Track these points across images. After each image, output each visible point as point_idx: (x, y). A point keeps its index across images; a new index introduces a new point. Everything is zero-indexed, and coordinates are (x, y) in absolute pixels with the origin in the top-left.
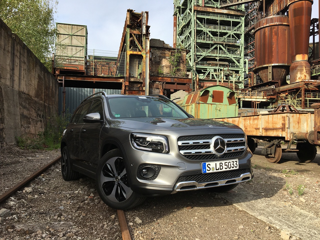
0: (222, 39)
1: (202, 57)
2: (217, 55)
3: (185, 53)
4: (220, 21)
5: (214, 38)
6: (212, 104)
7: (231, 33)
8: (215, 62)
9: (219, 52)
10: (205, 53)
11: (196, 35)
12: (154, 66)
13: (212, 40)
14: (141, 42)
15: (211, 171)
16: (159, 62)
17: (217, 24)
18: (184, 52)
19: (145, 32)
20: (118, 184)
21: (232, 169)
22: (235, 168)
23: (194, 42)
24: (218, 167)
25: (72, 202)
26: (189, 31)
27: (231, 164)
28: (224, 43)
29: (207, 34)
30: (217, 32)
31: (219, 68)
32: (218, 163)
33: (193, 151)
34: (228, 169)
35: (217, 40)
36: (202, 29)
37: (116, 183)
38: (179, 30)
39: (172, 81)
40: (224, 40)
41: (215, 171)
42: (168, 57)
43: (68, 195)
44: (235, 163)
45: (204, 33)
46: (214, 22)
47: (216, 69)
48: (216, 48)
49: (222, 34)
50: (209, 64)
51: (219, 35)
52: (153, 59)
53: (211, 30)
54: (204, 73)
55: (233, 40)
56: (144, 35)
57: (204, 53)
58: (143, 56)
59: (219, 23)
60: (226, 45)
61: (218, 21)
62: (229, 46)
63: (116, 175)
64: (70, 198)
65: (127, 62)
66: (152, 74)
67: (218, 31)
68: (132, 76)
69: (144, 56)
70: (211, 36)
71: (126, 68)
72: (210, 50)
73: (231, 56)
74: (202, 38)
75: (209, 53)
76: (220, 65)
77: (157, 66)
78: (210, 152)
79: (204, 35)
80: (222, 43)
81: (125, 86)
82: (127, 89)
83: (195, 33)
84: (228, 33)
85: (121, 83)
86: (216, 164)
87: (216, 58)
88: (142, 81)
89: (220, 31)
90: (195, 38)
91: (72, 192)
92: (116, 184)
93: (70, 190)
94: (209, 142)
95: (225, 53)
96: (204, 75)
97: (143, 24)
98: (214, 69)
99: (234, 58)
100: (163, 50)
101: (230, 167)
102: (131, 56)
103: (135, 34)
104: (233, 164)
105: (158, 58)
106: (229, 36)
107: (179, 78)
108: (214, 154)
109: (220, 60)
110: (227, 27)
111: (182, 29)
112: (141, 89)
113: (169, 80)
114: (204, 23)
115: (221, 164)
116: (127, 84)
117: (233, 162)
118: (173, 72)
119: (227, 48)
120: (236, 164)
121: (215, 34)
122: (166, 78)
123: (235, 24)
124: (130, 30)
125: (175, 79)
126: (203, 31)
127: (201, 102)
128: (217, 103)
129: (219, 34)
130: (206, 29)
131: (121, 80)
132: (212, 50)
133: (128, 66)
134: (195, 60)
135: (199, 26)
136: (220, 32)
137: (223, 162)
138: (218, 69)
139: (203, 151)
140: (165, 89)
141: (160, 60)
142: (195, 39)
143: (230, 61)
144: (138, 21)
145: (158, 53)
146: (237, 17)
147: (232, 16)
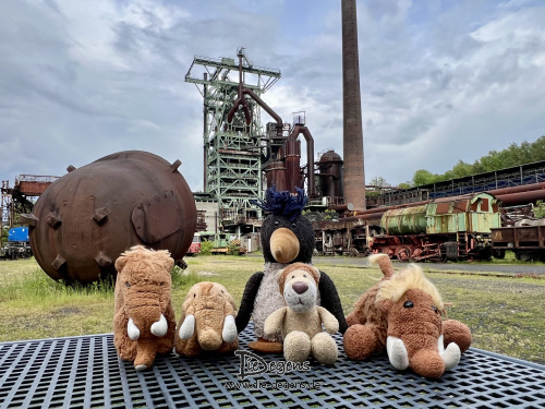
0: (243, 175)
1: (226, 190)
5: (236, 174)
7: (250, 169)
8: (237, 194)
9: (241, 186)
10: (229, 186)
11: (221, 172)
17: (238, 163)
23: (220, 178)
29: (230, 171)
30: (239, 169)
35: (238, 176)
36: (226, 168)
46: (236, 161)
48: (238, 182)
49: (243, 171)
50: (233, 195)
51: (240, 172)
53: (233, 168)
54: (229, 203)
55: (251, 175)
60: (246, 179)
61: (239, 160)
62: (249, 180)
72: (233, 184)
73: (251, 188)
74: (226, 175)
76: (242, 196)
80: (243, 178)
84: (247, 170)
87: (239, 190)
98: (237, 199)
99: (253, 190)
106: (249, 173)
109: (242, 192)
110: (246, 165)
114: (228, 162)
119: (247, 182)
121: (236, 171)
123: (253, 162)
134: (221, 192)
135: (224, 165)
142: (221, 175)
143: (250, 192)
146: (255, 156)
147: (250, 156)
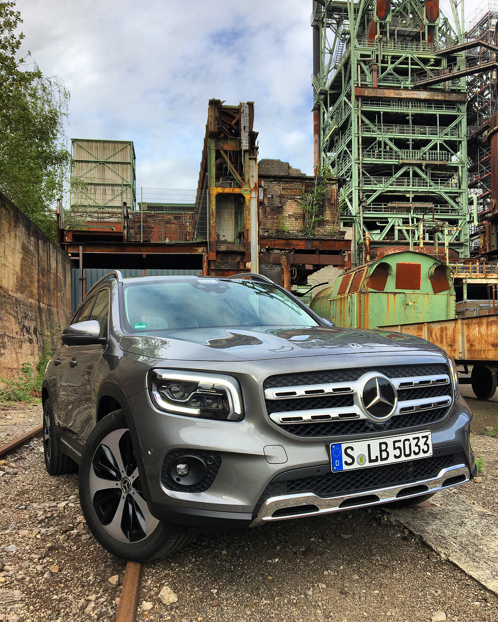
0: (419, 154)
1: (375, 195)
2: (410, 189)
3: (335, 187)
4: (412, 116)
5: (400, 152)
6: (395, 294)
7: (437, 139)
8: (405, 204)
9: (413, 182)
10: (382, 185)
11: (362, 149)
12: (268, 216)
13: (397, 157)
14: (240, 168)
15: (356, 466)
16: (279, 208)
17: (407, 122)
18: (333, 184)
19: (248, 144)
20: (129, 496)
21: (413, 457)
22: (422, 455)
23: (359, 164)
24: (375, 453)
25: (43, 531)
26: (347, 142)
27: (410, 445)
28: (424, 162)
29: (386, 145)
30: (408, 140)
31: (415, 216)
32: (375, 444)
33: (307, 415)
34: (403, 459)
35: (407, 156)
36: (373, 136)
37: (124, 494)
38: (325, 140)
39: (309, 247)
40: (422, 157)
41: (367, 464)
42: (298, 197)
43: (41, 513)
44: (422, 442)
45: (380, 142)
46: (398, 120)
47: (408, 219)
48: (406, 174)
49: (419, 144)
50: (392, 209)
51: (411, 146)
52: (266, 202)
53: (392, 137)
54: (382, 229)
55: (442, 154)
56: (245, 151)
57: (382, 187)
58: (245, 195)
59: (410, 121)
60: (427, 166)
61: (408, 115)
62: (435, 167)
63: (124, 475)
64: (41, 522)
65: (212, 210)
66: (266, 234)
67: (410, 137)
68: (223, 239)
69: (247, 197)
70: (395, 148)
71: (210, 223)
72: (393, 179)
73: (440, 190)
74: (374, 155)
75: (391, 185)
76: (416, 210)
77: (275, 217)
78: (354, 415)
79: (380, 147)
80: (419, 162)
81: (209, 262)
82: (212, 268)
83: (358, 144)
84: (431, 140)
85: (201, 256)
86: (369, 445)
87: (408, 195)
88: (242, 249)
89: (414, 138)
90: (361, 155)
91: (55, 504)
92: (123, 498)
93: (52, 498)
94: (349, 389)
95: (425, 184)
96: (381, 231)
97: (242, 128)
98: (403, 218)
99: (446, 193)
100: (287, 182)
101: (407, 452)
102: (221, 197)
103: (226, 152)
104: (417, 445)
105: (277, 200)
106: (434, 148)
107: (323, 240)
108: (364, 421)
109: (417, 199)
110: (428, 129)
111: (332, 137)
112: (242, 267)
113: (302, 246)
114: (379, 122)
115: (384, 447)
116: (213, 256)
117: (418, 438)
118: (310, 227)
119: (430, 172)
120: (425, 444)
121: (402, 144)
122: (295, 242)
123: (446, 121)
124: (216, 142)
125: (315, 242)
126: (377, 139)
127: (370, 290)
128: (406, 291)
129: (411, 143)
130: (383, 135)
131: (200, 250)
132: (397, 179)
133: (214, 220)
134: (360, 203)
135: (368, 130)
136: (413, 140)
137: (390, 441)
138: (412, 219)
139: (334, 412)
140: (292, 265)
141: (281, 203)
142: (361, 158)
143: (438, 200)
144: (233, 123)
145: (277, 188)
146: (451, 104)
147: (438, 104)
